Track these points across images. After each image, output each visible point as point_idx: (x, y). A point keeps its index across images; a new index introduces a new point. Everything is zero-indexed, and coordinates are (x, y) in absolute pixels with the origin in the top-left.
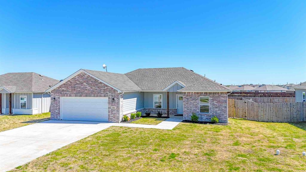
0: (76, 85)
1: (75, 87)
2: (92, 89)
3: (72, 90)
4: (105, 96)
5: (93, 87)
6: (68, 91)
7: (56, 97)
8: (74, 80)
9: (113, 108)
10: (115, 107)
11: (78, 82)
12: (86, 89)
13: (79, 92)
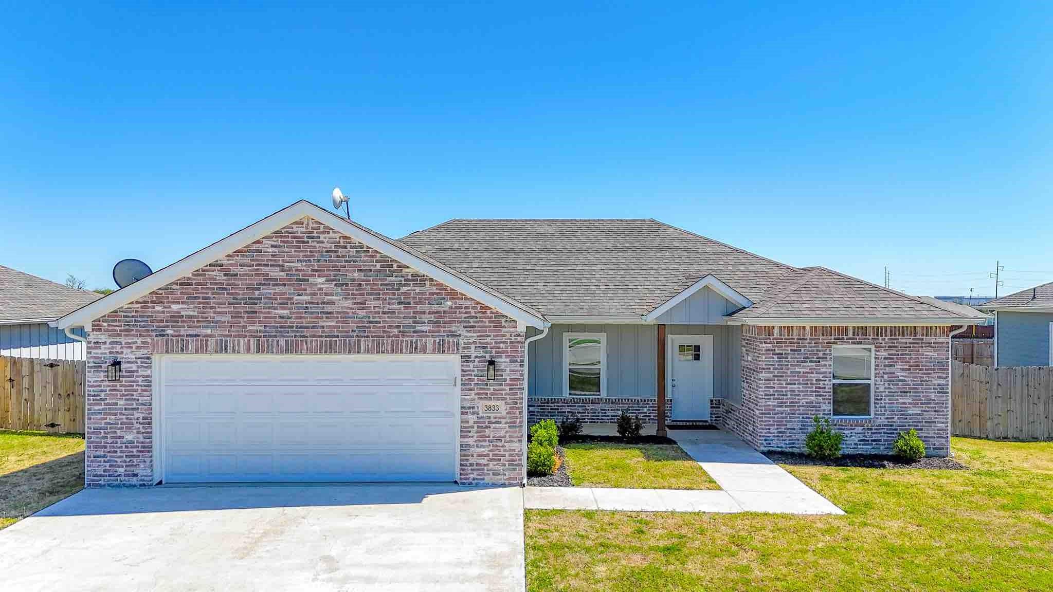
0: (266, 290)
1: (254, 301)
2: (362, 313)
3: (236, 316)
4: (441, 348)
5: (372, 303)
6: (207, 323)
7: (127, 355)
8: (247, 261)
9: (489, 408)
10: (499, 403)
11: (275, 273)
12: (329, 308)
13: (282, 329)
